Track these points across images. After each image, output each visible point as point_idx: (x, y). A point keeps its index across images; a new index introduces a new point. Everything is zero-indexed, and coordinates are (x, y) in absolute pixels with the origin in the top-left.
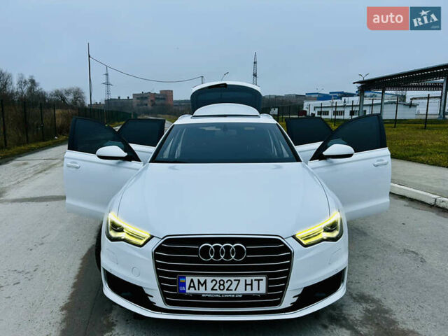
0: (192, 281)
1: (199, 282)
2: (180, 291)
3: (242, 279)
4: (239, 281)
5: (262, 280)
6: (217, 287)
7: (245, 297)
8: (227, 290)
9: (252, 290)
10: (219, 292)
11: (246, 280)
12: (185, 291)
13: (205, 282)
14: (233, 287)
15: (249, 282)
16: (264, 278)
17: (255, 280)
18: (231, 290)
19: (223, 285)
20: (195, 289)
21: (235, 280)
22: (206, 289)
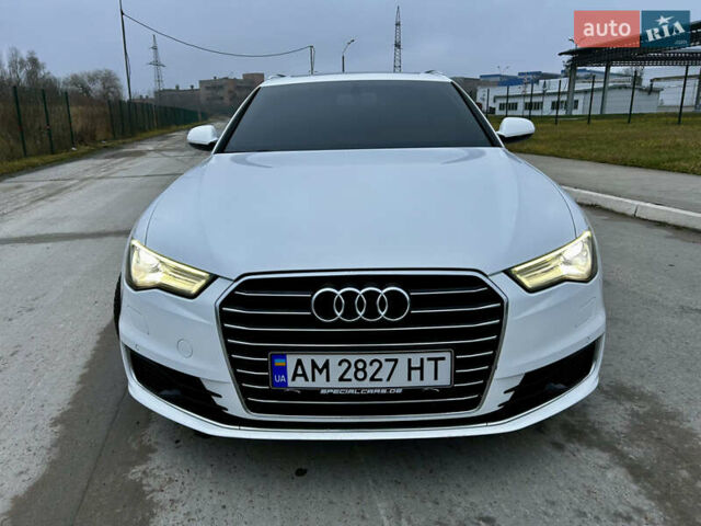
0: (299, 363)
1: (314, 365)
2: (274, 384)
3: (403, 358)
4: (396, 361)
5: (443, 359)
6: (350, 375)
7: (409, 393)
8: (372, 379)
9: (422, 378)
10: (355, 384)
11: (410, 360)
12: (285, 384)
13: (326, 365)
14: (383, 374)
15: (416, 364)
16: (447, 355)
17: (429, 359)
18: (381, 380)
19: (363, 370)
20: (307, 380)
21: (387, 360)
22: (328, 380)
